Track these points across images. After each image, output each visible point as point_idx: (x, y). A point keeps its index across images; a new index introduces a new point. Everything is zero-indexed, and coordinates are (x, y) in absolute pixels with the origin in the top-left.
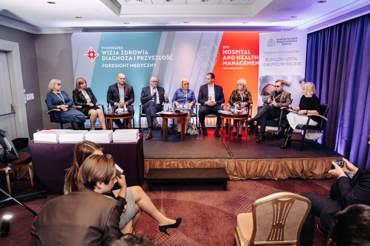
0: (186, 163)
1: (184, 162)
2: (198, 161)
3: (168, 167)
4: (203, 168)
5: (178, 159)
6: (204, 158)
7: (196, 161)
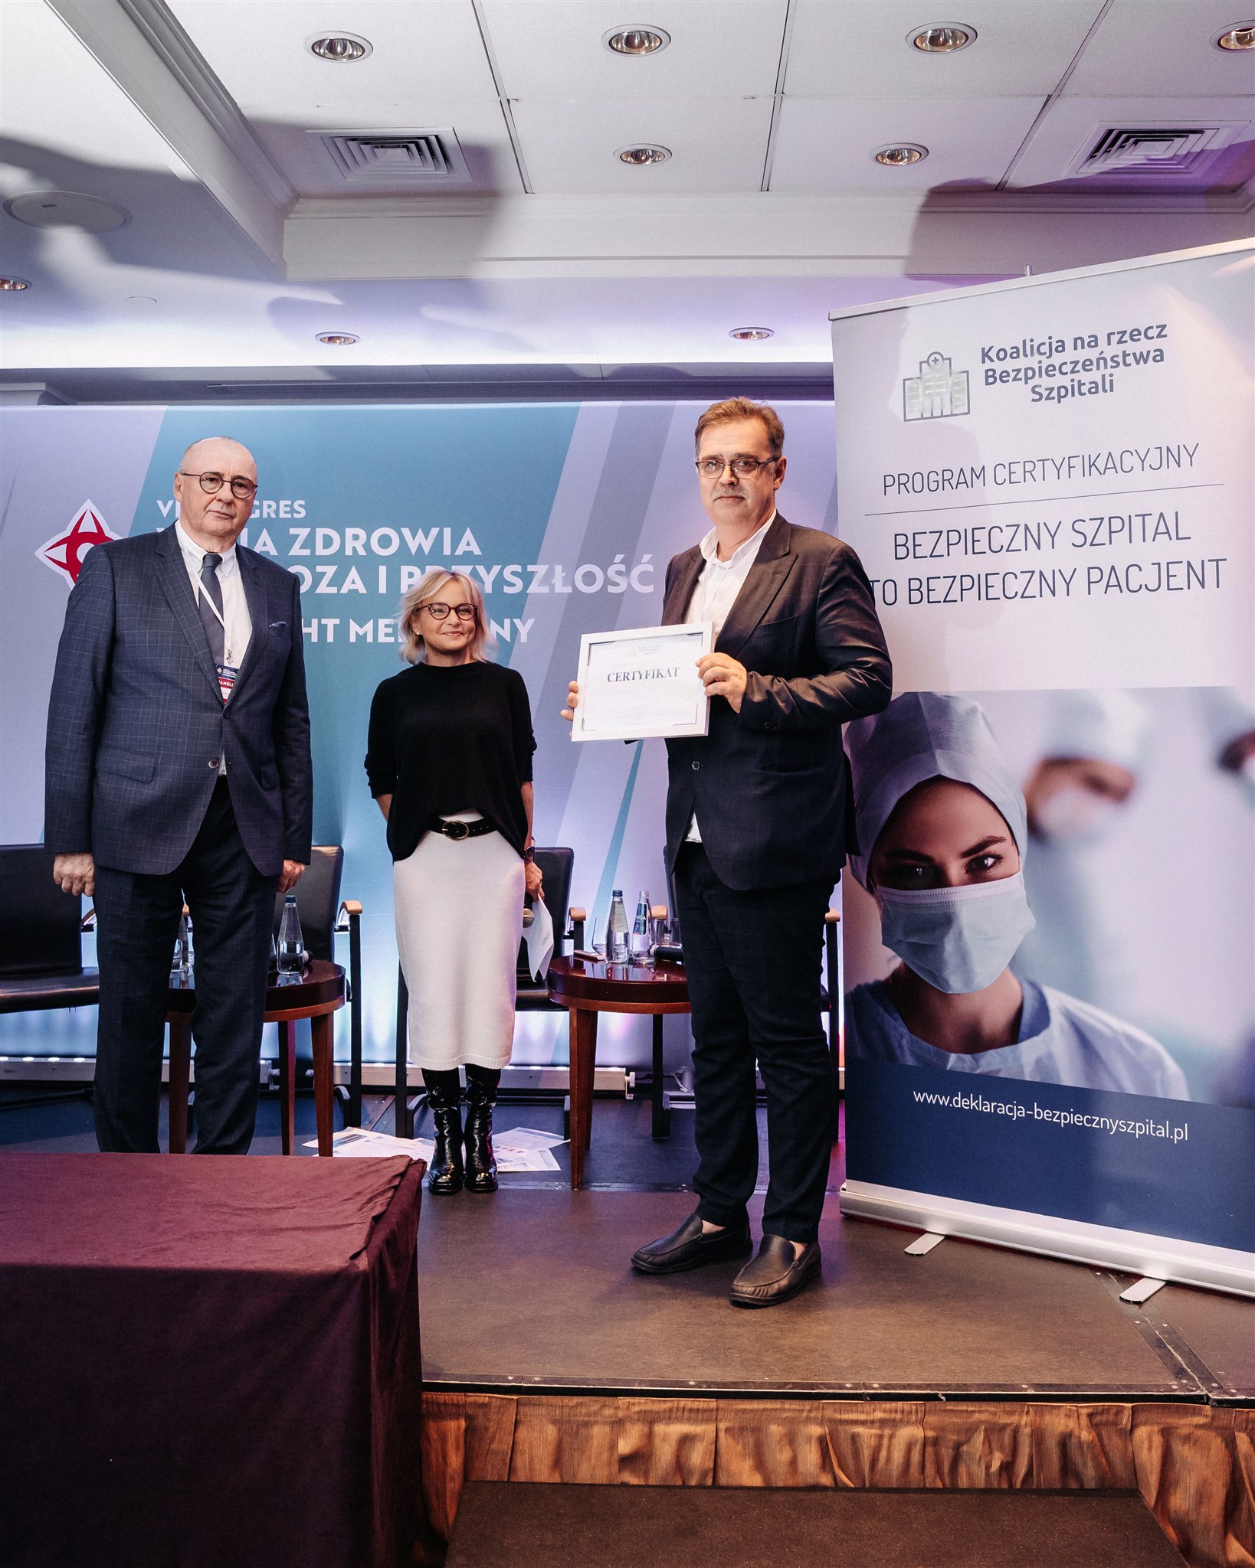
0: (791, 1439)
1: (775, 1430)
2: (894, 1424)
3: (634, 1472)
4: (940, 1486)
5: (723, 1403)
6: (950, 1398)
7: (883, 1423)
